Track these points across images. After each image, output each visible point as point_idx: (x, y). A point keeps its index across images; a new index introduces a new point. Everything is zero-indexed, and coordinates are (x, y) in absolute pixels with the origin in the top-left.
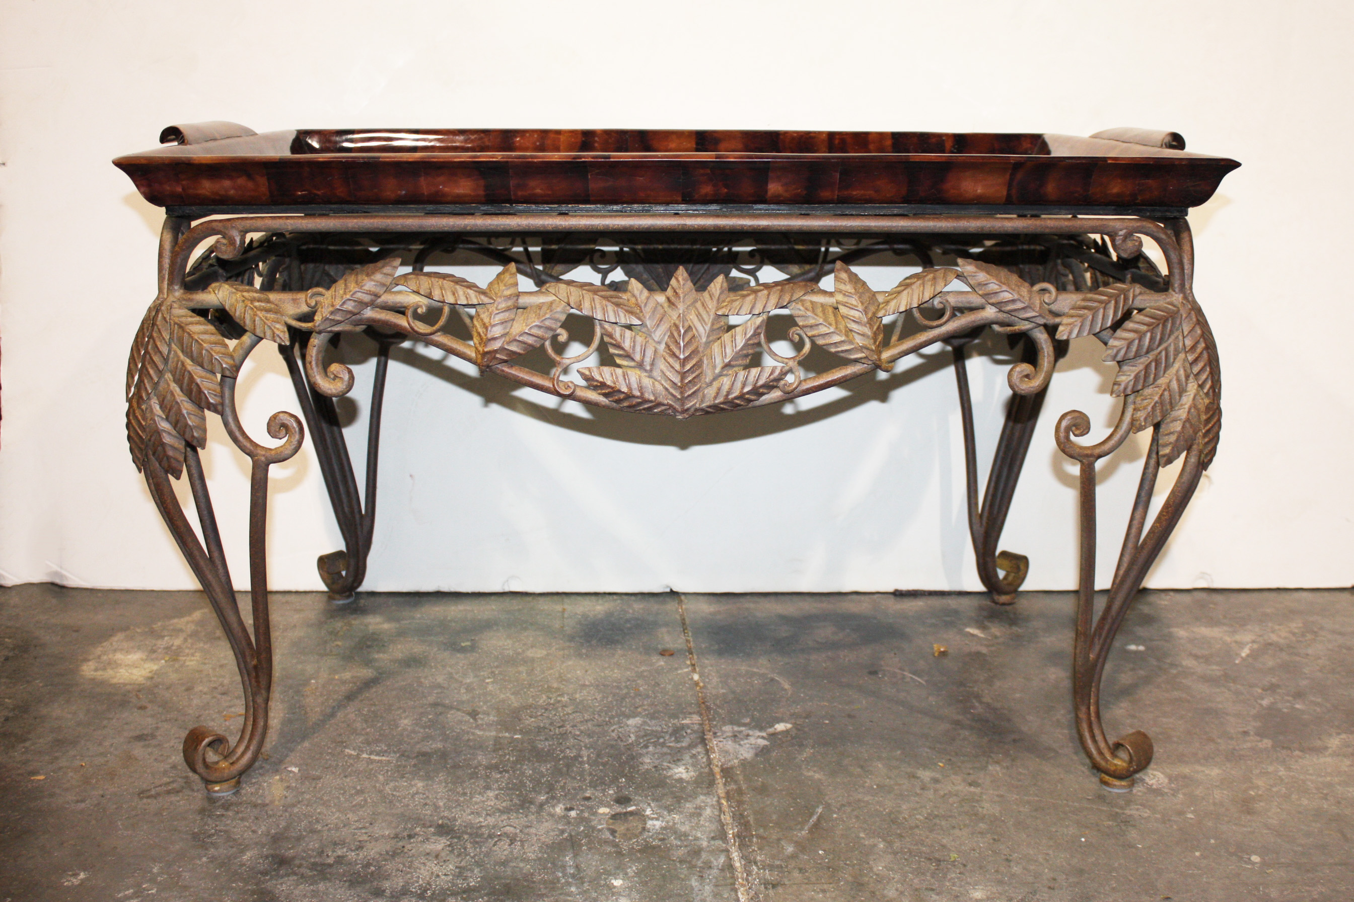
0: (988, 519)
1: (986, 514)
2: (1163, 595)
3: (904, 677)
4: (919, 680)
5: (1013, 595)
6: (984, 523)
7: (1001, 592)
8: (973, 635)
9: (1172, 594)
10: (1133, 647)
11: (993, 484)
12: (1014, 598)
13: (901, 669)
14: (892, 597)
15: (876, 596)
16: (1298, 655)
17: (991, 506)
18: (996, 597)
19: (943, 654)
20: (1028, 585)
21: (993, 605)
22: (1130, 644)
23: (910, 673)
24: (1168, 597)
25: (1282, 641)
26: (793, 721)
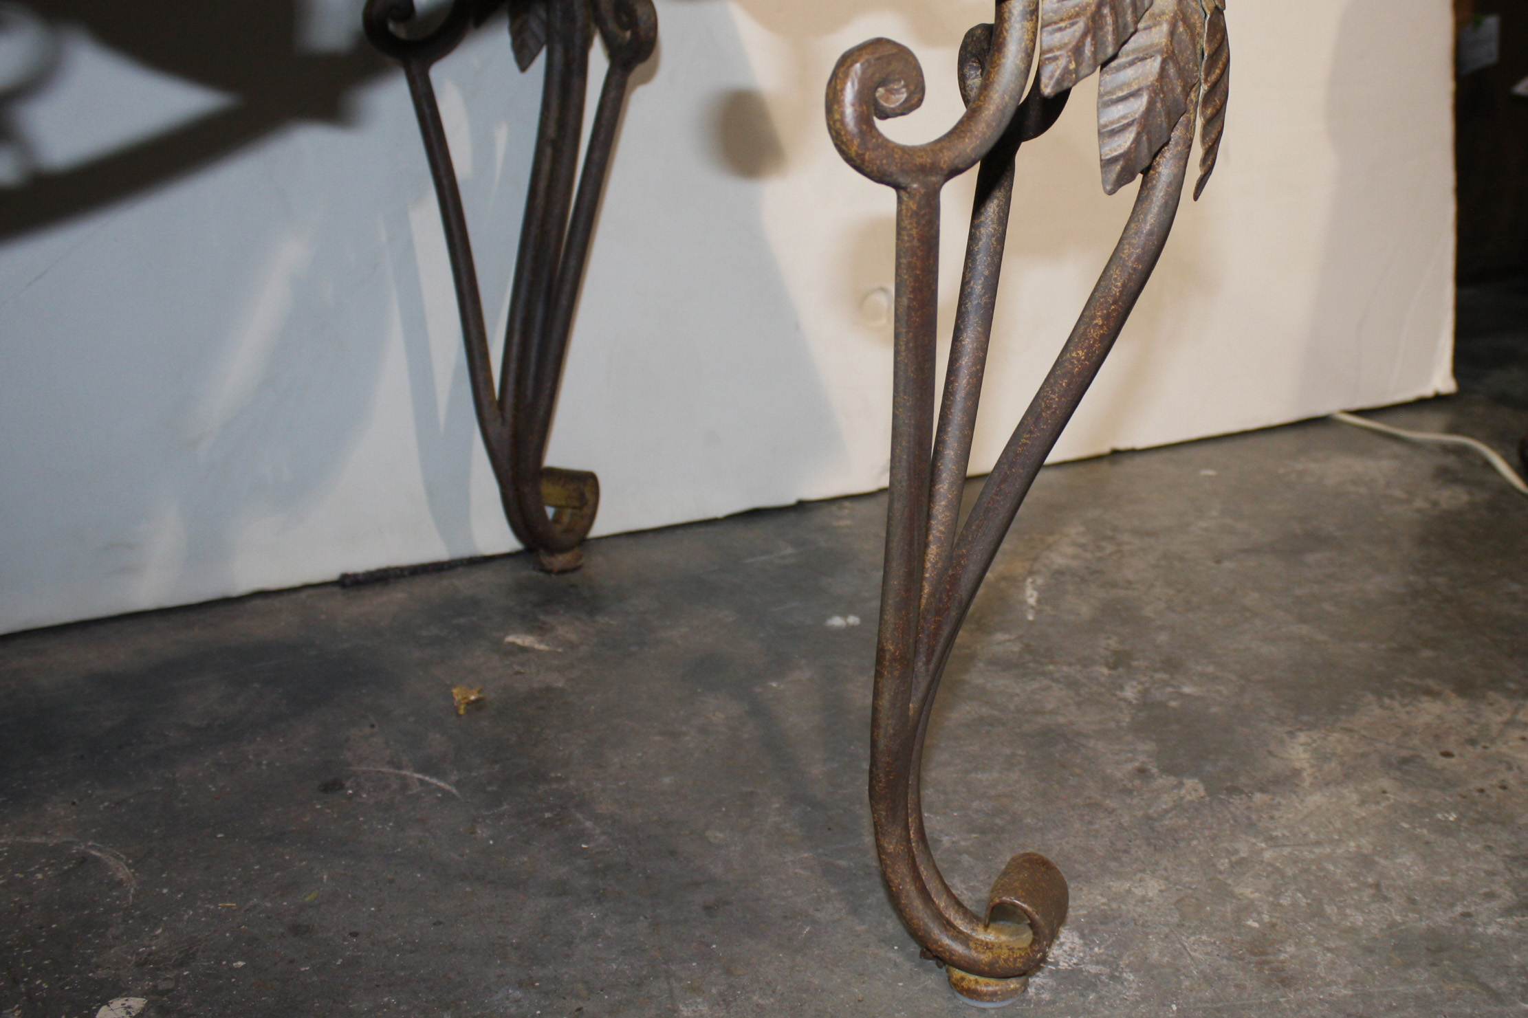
0: (516, 406)
1: (510, 401)
2: (834, 508)
3: (405, 786)
4: (442, 784)
5: (577, 551)
6: (509, 415)
7: (554, 548)
8: (523, 650)
9: (847, 504)
10: (837, 621)
11: (516, 338)
12: (580, 557)
13: (391, 763)
14: (336, 589)
15: (303, 595)
16: (1114, 585)
17: (520, 381)
18: (546, 560)
19: (476, 706)
20: (603, 525)
21: (541, 575)
22: (830, 616)
23: (418, 770)
24: (846, 512)
25: (1074, 564)
26: (148, 984)
